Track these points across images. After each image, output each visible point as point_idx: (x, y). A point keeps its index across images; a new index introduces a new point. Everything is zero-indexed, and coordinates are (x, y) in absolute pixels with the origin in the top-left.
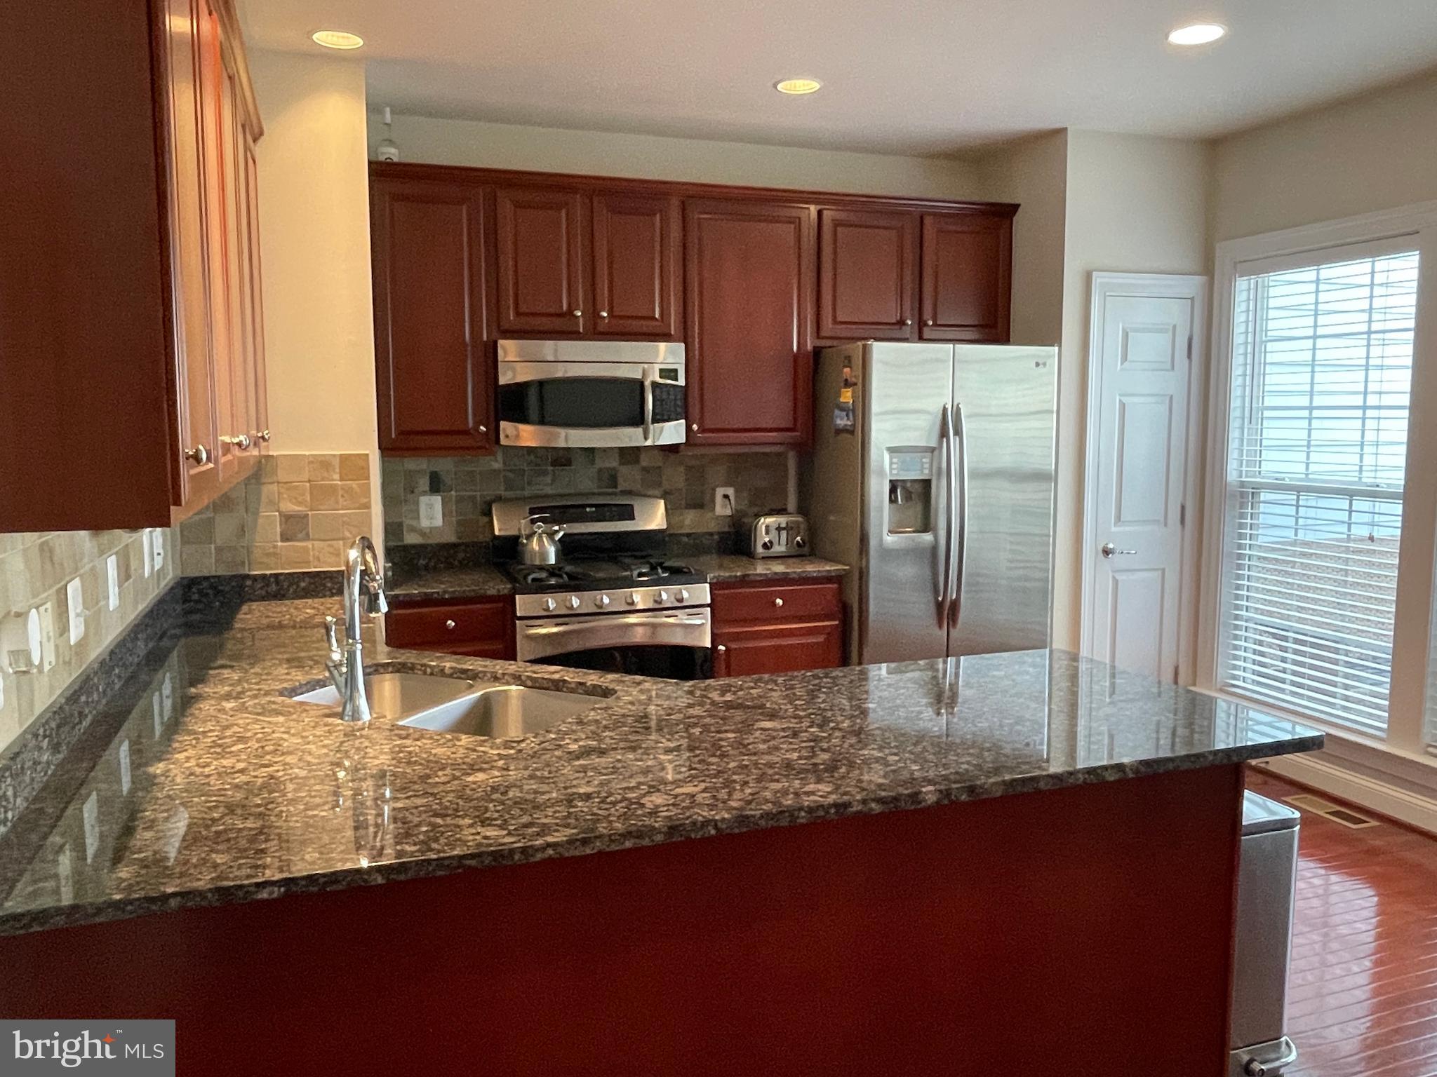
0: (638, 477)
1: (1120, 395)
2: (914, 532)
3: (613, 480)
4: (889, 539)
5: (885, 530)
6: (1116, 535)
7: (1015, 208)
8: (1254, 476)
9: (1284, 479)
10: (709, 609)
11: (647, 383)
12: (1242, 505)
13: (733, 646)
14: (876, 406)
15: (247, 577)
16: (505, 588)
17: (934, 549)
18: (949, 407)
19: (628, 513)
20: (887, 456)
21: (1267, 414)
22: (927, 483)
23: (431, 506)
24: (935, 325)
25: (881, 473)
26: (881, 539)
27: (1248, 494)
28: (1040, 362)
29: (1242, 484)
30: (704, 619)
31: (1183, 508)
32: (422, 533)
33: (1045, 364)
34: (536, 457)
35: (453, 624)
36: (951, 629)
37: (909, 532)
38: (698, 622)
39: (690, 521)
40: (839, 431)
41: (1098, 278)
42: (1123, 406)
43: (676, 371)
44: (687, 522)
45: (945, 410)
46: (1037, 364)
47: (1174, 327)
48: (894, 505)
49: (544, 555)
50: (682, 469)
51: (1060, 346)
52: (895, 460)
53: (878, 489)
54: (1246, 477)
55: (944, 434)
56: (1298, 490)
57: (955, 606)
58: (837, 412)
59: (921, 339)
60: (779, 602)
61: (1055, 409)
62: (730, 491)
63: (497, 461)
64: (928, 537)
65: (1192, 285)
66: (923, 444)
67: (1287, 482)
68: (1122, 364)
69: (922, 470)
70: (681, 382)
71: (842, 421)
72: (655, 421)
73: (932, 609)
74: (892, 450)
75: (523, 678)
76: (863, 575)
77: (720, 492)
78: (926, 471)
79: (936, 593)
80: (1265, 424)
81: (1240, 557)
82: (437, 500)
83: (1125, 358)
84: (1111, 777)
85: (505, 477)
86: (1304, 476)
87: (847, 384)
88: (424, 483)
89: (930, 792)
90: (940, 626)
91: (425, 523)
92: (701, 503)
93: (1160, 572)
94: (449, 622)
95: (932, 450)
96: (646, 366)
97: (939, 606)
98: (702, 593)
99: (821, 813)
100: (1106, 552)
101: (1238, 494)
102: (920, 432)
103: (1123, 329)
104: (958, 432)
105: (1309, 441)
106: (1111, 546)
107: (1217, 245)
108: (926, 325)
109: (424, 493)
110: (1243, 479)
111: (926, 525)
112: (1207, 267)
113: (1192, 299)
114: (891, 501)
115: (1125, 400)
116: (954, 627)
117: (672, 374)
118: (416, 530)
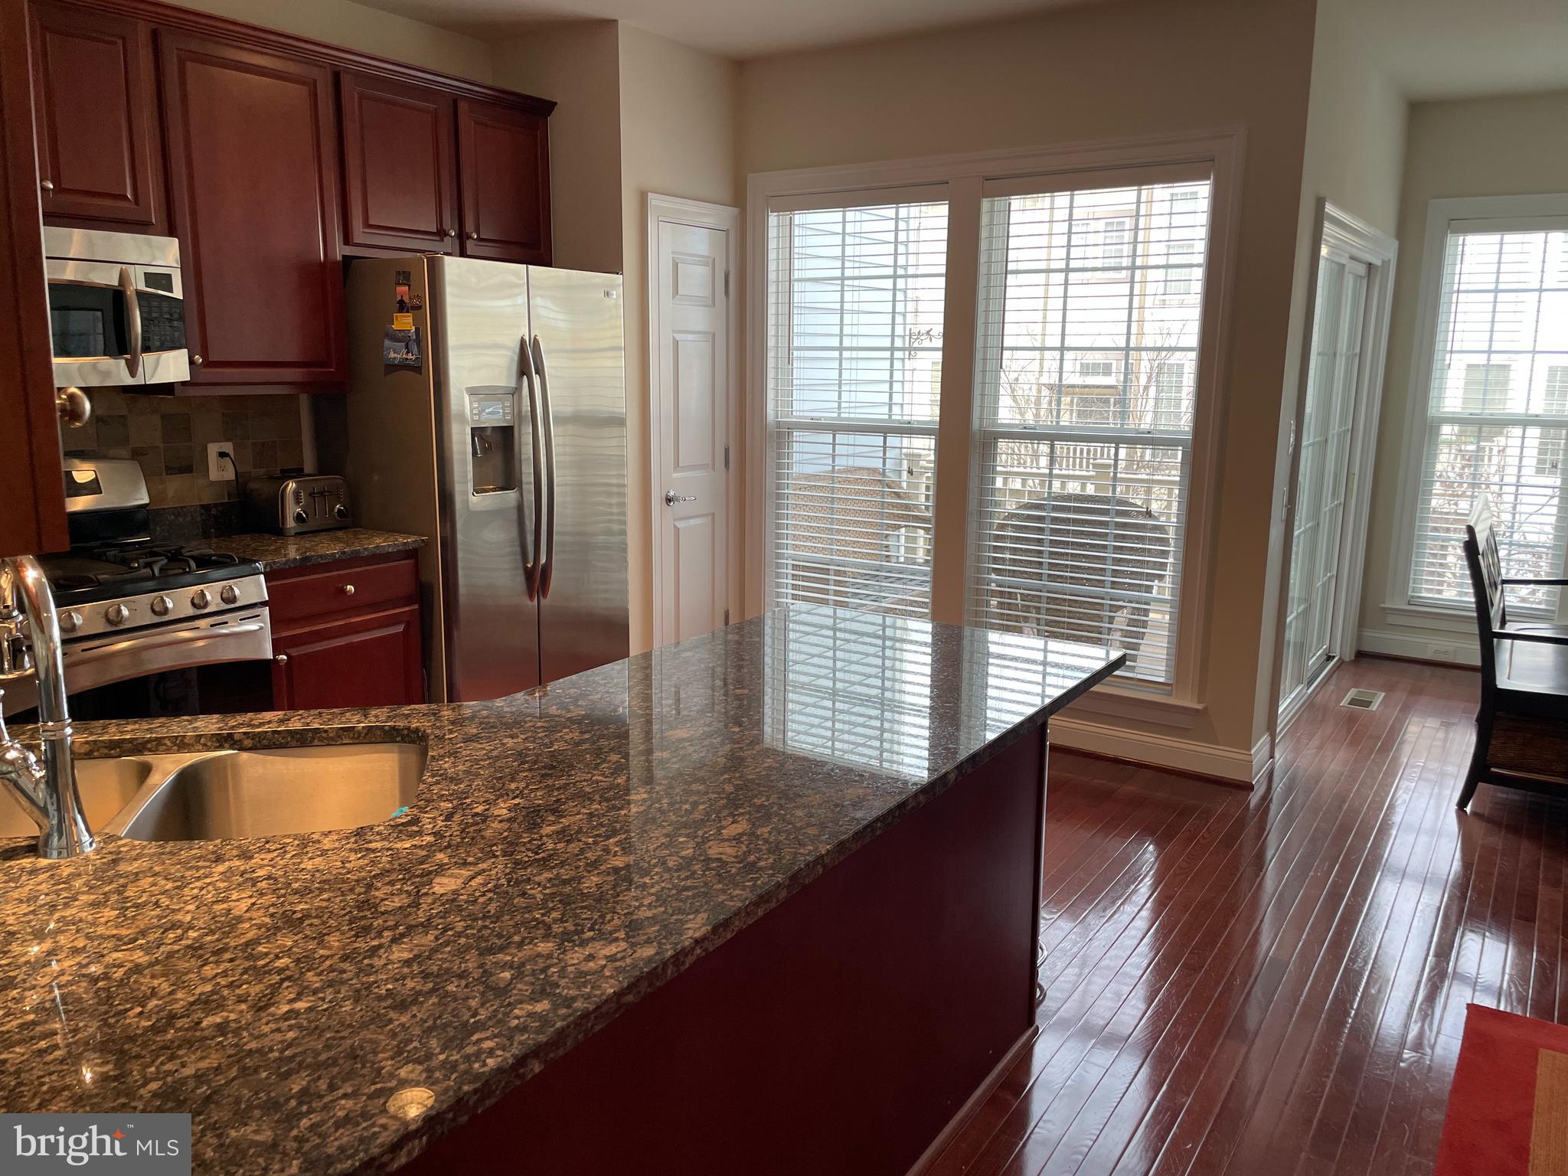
1: (674, 332)
2: (497, 490)
4: (475, 499)
7: (553, 105)
8: (788, 416)
9: (820, 418)
10: (267, 609)
11: (130, 292)
12: (781, 445)
13: (294, 652)
14: (454, 336)
17: (522, 509)
18: (527, 339)
20: (467, 399)
22: (508, 431)
24: (478, 239)
25: (462, 417)
27: (783, 434)
28: (608, 291)
29: (779, 424)
31: (727, 451)
36: (542, 600)
37: (493, 490)
38: (252, 626)
39: (176, 488)
40: (392, 368)
41: (654, 200)
42: (676, 343)
43: (169, 277)
44: (170, 493)
45: (523, 341)
46: (606, 293)
47: (714, 261)
48: (476, 459)
51: (623, 275)
52: (475, 404)
53: (460, 439)
54: (782, 417)
55: (523, 370)
56: (835, 428)
57: (546, 570)
58: (387, 343)
59: (464, 254)
60: (350, 588)
61: (623, 343)
62: (228, 447)
64: (511, 495)
65: (722, 216)
66: (504, 382)
67: (822, 421)
69: (504, 415)
70: (178, 293)
71: (396, 354)
72: (146, 349)
73: (521, 579)
74: (473, 392)
76: (447, 545)
77: (213, 449)
78: (506, 417)
79: (525, 560)
80: (795, 363)
81: (780, 496)
83: (676, 292)
86: (837, 415)
87: (402, 307)
90: (531, 598)
92: (188, 465)
96: (124, 266)
97: (529, 574)
98: (253, 588)
100: (669, 500)
101: (776, 434)
102: (499, 370)
103: (674, 257)
104: (540, 371)
105: (840, 381)
106: (672, 493)
107: (750, 176)
108: (469, 237)
110: (780, 419)
111: (509, 480)
112: (738, 198)
113: (727, 231)
114: (473, 454)
115: (678, 337)
116: (545, 595)
117: (165, 281)
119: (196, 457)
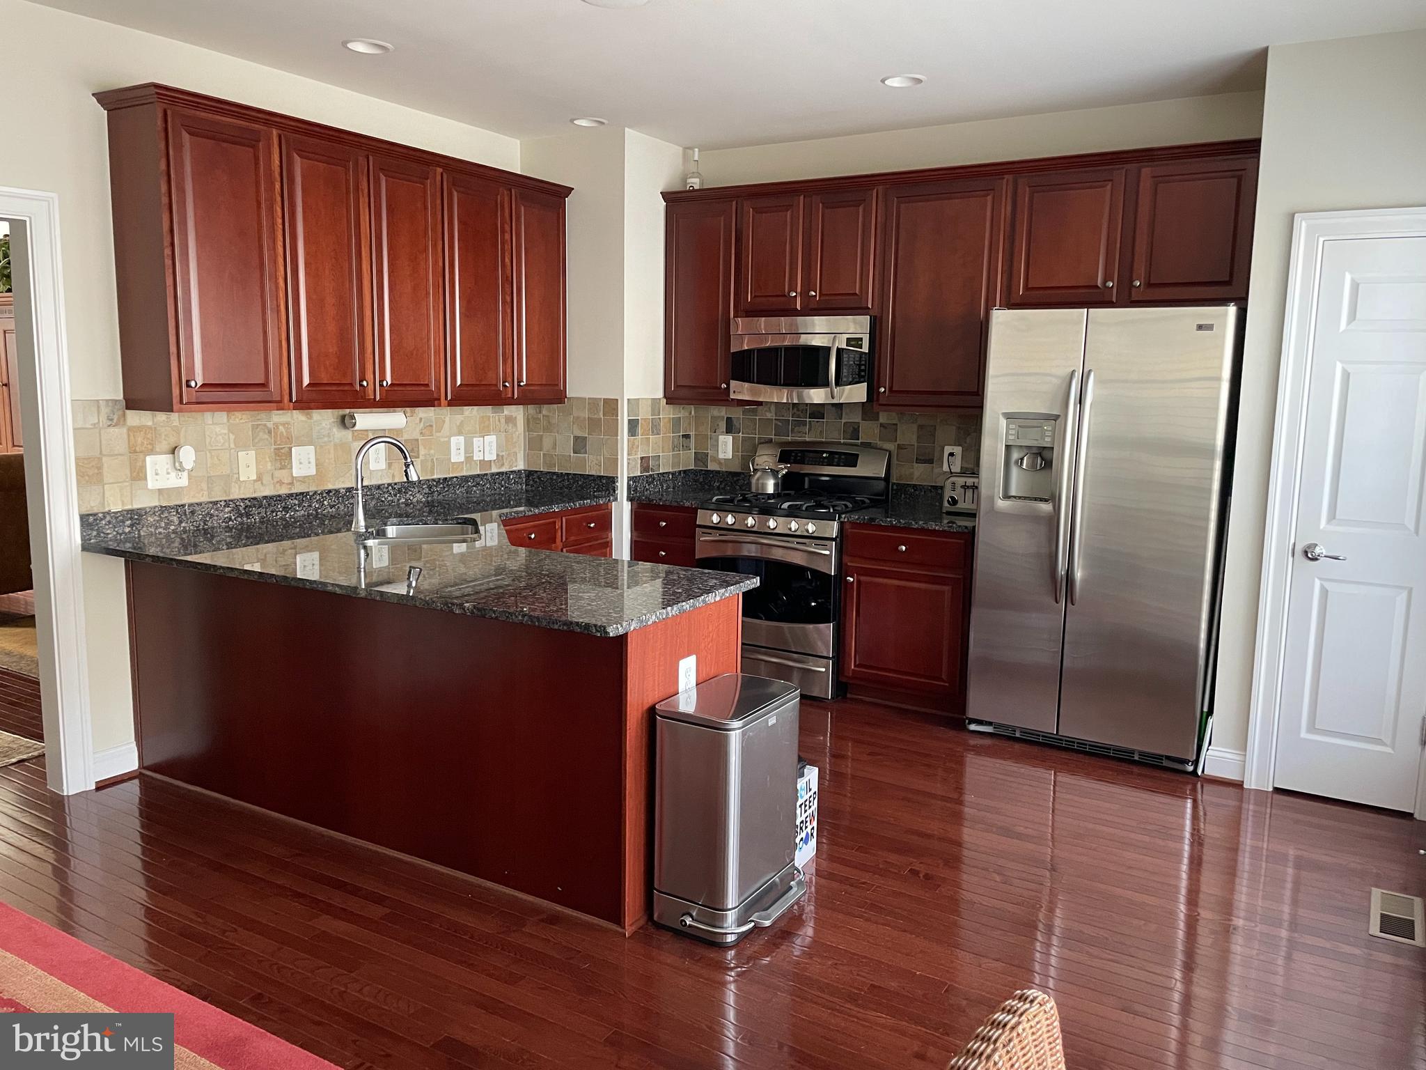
0: (877, 431)
3: (855, 433)
4: (1004, 503)
5: (997, 493)
6: (1330, 537)
10: (834, 543)
11: (834, 351)
13: (863, 578)
16: (694, 504)
17: (1050, 518)
19: (851, 461)
20: (1003, 422)
23: (726, 443)
25: (996, 434)
26: (996, 504)
28: (1208, 324)
30: (830, 551)
32: (720, 463)
33: (1215, 328)
34: (798, 410)
38: (824, 552)
39: (918, 474)
43: (861, 339)
46: (1201, 328)
49: (764, 486)
50: (915, 427)
52: (1011, 426)
53: (990, 453)
55: (1068, 401)
60: (902, 547)
62: (958, 450)
63: (770, 411)
64: (1044, 507)
68: (1349, 323)
69: (1041, 438)
70: (865, 349)
72: (838, 384)
73: (1046, 580)
74: (1008, 416)
77: (948, 450)
78: (1048, 439)
82: (729, 439)
85: (776, 424)
88: (723, 425)
91: (721, 456)
92: (929, 459)
93: (1405, 593)
94: (664, 524)
95: (1056, 418)
96: (828, 336)
98: (828, 528)
100: (1309, 554)
103: (1352, 280)
109: (722, 433)
115: (1351, 368)
116: (1072, 601)
117: (858, 342)
118: (716, 460)
119: (937, 454)
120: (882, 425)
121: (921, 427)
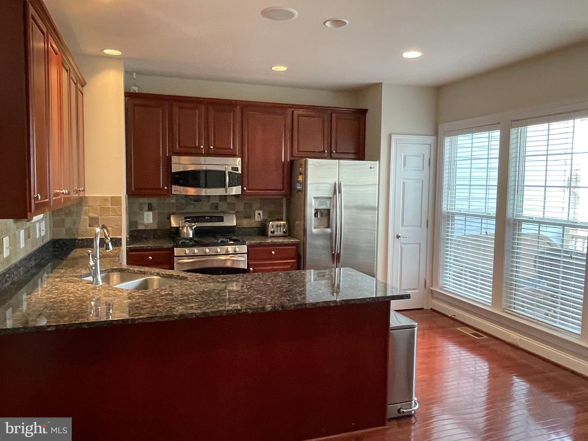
0: (226, 206)
1: (403, 179)
2: (324, 228)
3: (217, 207)
4: (314, 231)
5: (313, 227)
6: (402, 231)
7: (366, 110)
8: (453, 210)
9: (461, 211)
10: (246, 255)
11: (227, 172)
12: (448, 220)
13: (256, 268)
14: (309, 181)
15: (76, 239)
16: (170, 245)
17: (331, 235)
18: (337, 183)
19: (221, 219)
20: (313, 200)
21: (457, 187)
22: (329, 210)
23: (148, 216)
24: (336, 152)
25: (311, 206)
26: (311, 231)
27: (450, 216)
28: (372, 167)
29: (448, 213)
30: (244, 258)
31: (427, 221)
32: (145, 225)
33: (374, 168)
34: (188, 198)
35: (151, 258)
36: (338, 264)
37: (323, 228)
38: (243, 259)
39: (245, 223)
40: (299, 191)
41: (393, 137)
42: (404, 183)
43: (238, 168)
45: (335, 184)
46: (371, 168)
47: (424, 155)
48: (316, 218)
49: (188, 234)
50: (243, 204)
51: (379, 162)
52: (317, 202)
53: (310, 212)
54: (450, 210)
55: (335, 192)
56: (466, 215)
57: (339, 256)
58: (298, 184)
59: (331, 158)
60: (273, 252)
61: (377, 183)
62: (261, 212)
63: (173, 199)
64: (329, 230)
65: (430, 140)
66: (327, 196)
67: (462, 212)
68: (404, 168)
69: (327, 205)
70: (240, 172)
71: (299, 187)
72: (229, 186)
73: (330, 256)
74: (315, 198)
75: (160, 274)
76: (304, 244)
77: (257, 212)
78: (328, 206)
79: (332, 251)
80: (457, 191)
81: (448, 239)
82: (151, 213)
83: (405, 166)
84: (332, 305)
85: (177, 206)
86: (468, 210)
87: (301, 174)
88: (146, 207)
89: (268, 307)
90: (333, 262)
91: (146, 222)
92: (249, 216)
93: (419, 245)
94: (150, 257)
95: (330, 198)
96: (226, 166)
97: (333, 255)
98: (244, 249)
99: (231, 312)
100: (398, 237)
101: (447, 217)
102: (326, 193)
103: (404, 155)
104: (340, 192)
105: (470, 197)
106: (400, 235)
107: (440, 125)
108: (333, 152)
109: (146, 211)
110: (449, 211)
111: (328, 226)
112: (436, 133)
113: (430, 145)
114: (315, 216)
115: (405, 181)
116: (339, 262)
117: (236, 169)
118: (142, 224)
119: (252, 215)
120: (229, 204)
121: (245, 203)
